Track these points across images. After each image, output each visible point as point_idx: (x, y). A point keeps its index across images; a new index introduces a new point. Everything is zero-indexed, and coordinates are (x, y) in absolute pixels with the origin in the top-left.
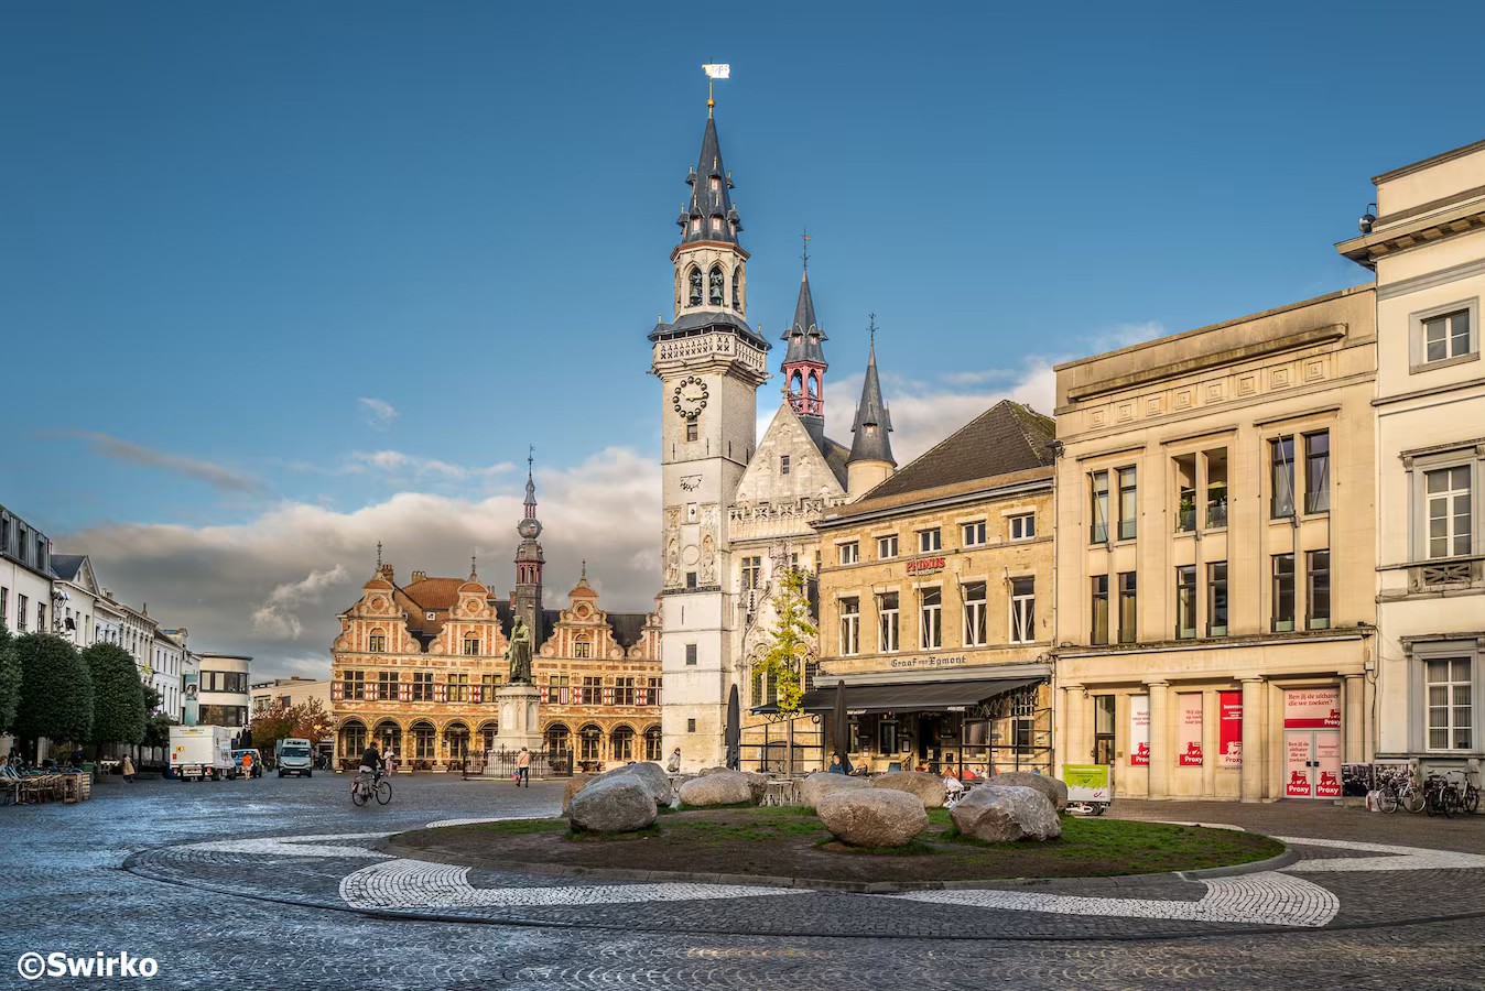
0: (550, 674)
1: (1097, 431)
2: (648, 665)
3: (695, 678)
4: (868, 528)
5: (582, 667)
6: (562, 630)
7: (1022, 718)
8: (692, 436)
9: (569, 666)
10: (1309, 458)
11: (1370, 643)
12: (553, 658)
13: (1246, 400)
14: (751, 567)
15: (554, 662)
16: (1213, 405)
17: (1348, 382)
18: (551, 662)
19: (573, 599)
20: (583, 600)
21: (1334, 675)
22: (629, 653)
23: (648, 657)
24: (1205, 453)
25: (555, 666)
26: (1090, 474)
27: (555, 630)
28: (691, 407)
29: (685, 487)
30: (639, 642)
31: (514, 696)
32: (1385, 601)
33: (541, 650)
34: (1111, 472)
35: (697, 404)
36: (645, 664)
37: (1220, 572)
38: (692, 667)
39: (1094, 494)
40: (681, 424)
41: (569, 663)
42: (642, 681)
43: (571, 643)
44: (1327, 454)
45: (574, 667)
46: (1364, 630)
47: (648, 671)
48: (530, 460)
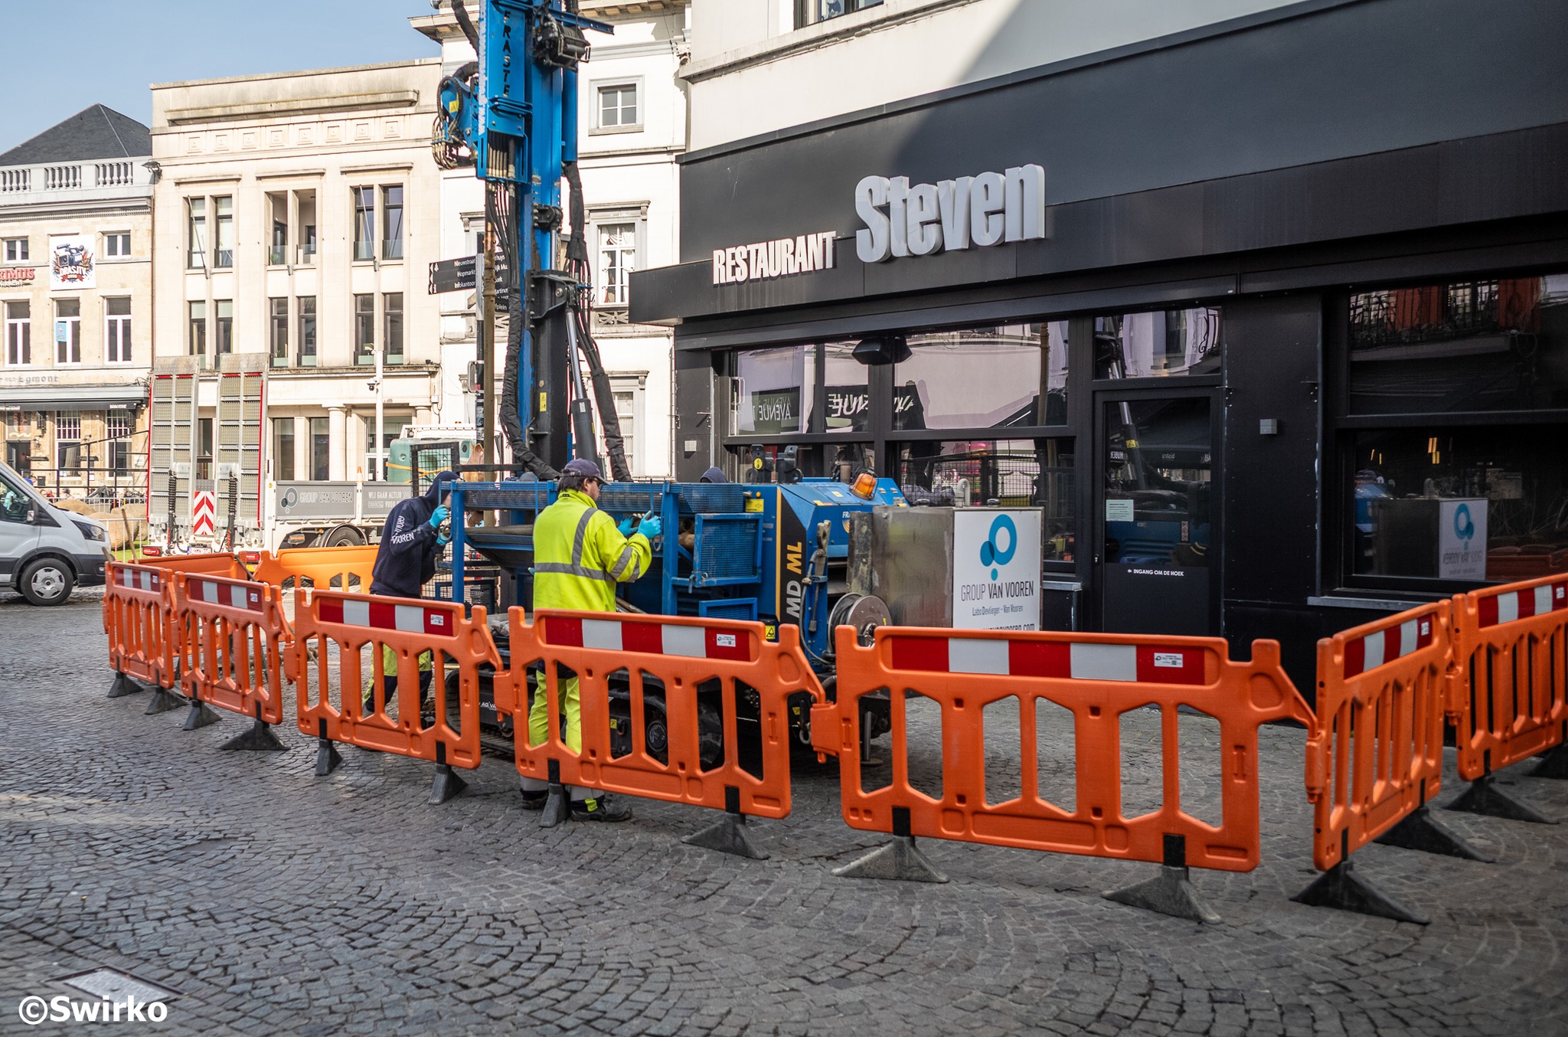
1: (192, 157)
7: (119, 440)
10: (387, 209)
11: (435, 380)
13: (333, 148)
16: (307, 148)
17: (419, 144)
21: (405, 406)
24: (296, 192)
26: (186, 199)
32: (447, 343)
34: (208, 200)
37: (308, 305)
39: (191, 219)
44: (401, 207)
46: (431, 369)
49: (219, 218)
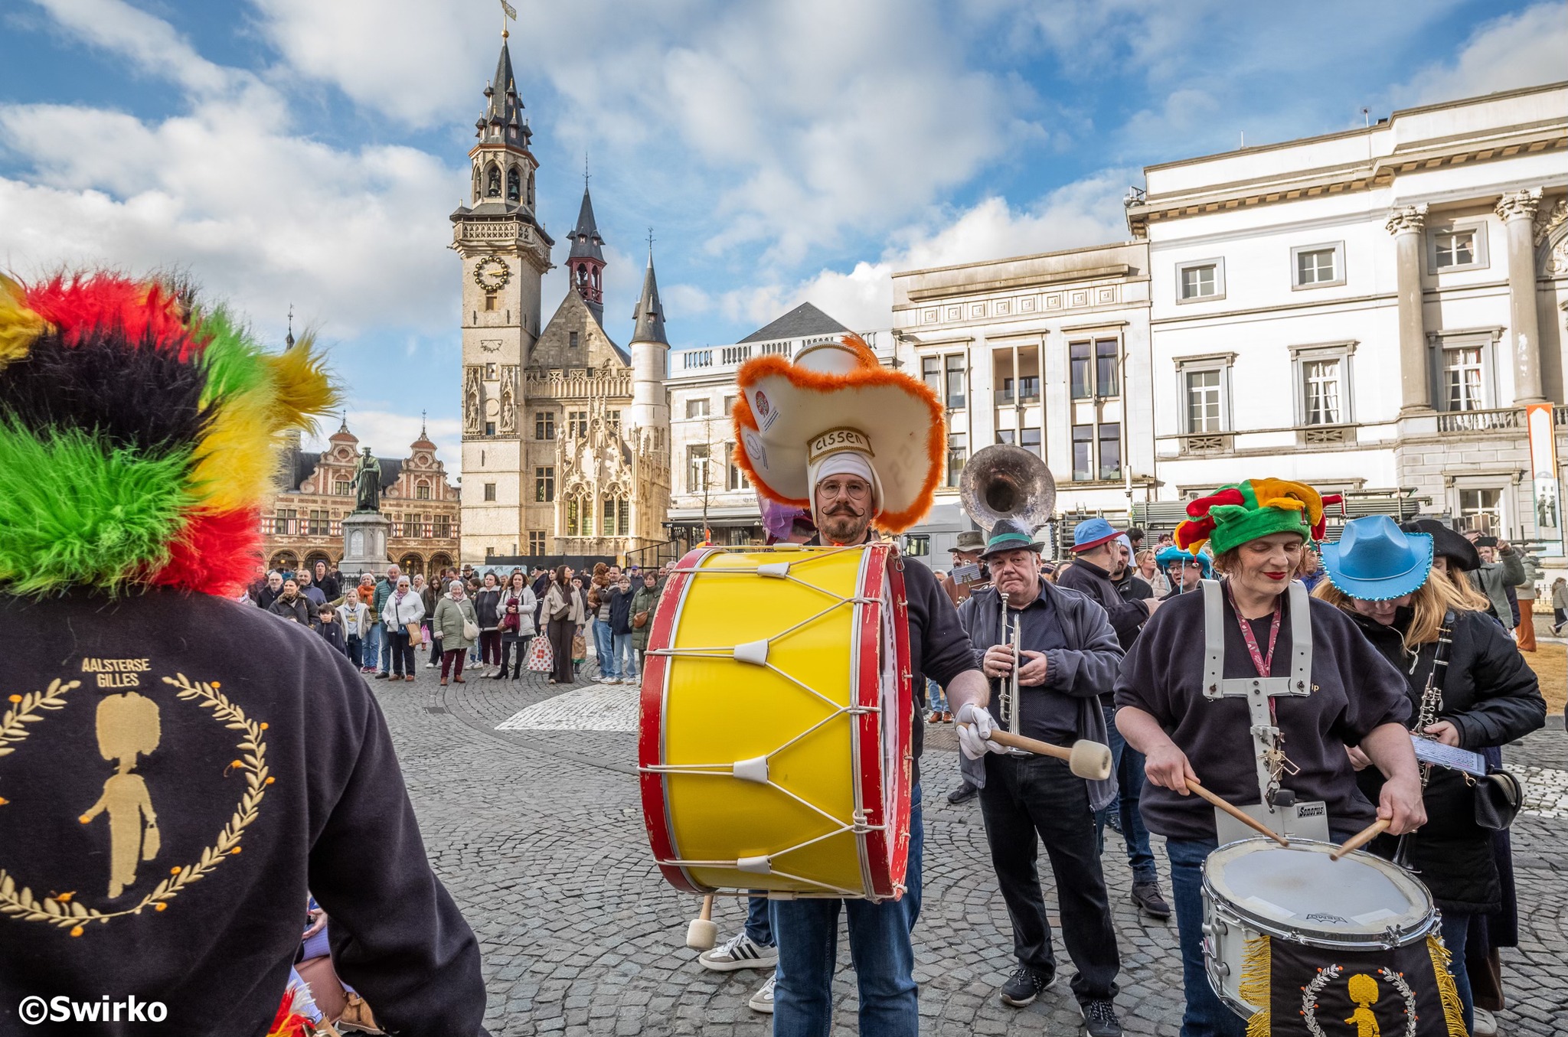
0: (310, 509)
1: (931, 326)
2: (404, 503)
3: (493, 513)
4: (719, 389)
5: (342, 503)
6: (322, 470)
8: (489, 306)
9: (329, 502)
10: (1101, 357)
12: (314, 494)
14: (545, 421)
15: (314, 498)
16: (1030, 313)
17: (1131, 306)
18: (311, 498)
19: (334, 442)
20: (343, 444)
22: (387, 493)
23: (404, 496)
24: (1020, 348)
25: (315, 502)
26: (922, 357)
27: (316, 469)
28: (494, 282)
29: (485, 348)
30: (396, 483)
31: (365, 523)
32: (1162, 461)
33: (302, 487)
34: (942, 358)
35: (498, 280)
36: (402, 501)
38: (490, 503)
39: (925, 374)
40: (481, 295)
41: (330, 500)
42: (399, 517)
43: (331, 481)
44: (1114, 356)
45: (334, 503)
47: (405, 508)
48: (291, 316)
49: (948, 371)
